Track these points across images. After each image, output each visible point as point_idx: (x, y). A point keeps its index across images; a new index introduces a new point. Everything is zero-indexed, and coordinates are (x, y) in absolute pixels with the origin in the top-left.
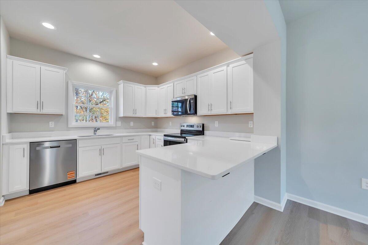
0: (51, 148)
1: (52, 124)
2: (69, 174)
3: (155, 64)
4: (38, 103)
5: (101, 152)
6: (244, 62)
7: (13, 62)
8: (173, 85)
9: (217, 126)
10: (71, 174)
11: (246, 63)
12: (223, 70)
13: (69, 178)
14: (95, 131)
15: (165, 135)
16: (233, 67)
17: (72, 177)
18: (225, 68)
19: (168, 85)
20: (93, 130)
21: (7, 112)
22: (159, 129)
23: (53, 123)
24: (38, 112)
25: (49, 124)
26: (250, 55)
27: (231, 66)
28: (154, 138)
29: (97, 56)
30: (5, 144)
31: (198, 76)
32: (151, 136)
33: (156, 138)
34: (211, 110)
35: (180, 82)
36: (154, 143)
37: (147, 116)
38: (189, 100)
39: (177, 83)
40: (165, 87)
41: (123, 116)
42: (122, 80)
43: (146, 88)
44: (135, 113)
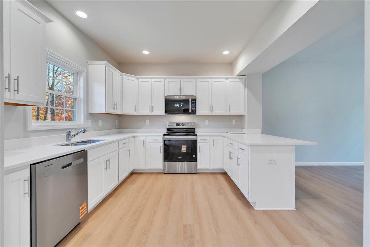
0: (62, 168)
2: (81, 209)
3: (146, 52)
4: (9, 78)
6: (238, 80)
8: (164, 81)
9: (208, 124)
10: (83, 208)
11: (239, 81)
14: (69, 135)
15: (165, 135)
16: (230, 81)
18: (224, 80)
19: (155, 80)
26: (243, 76)
27: (229, 79)
28: (145, 140)
29: (81, 14)
31: (198, 80)
32: (136, 138)
33: (149, 139)
34: (213, 111)
35: (174, 80)
36: (144, 145)
37: (123, 113)
38: (190, 100)
39: (170, 80)
40: (149, 80)
41: (104, 112)
42: (105, 61)
43: (122, 77)
44: (115, 109)
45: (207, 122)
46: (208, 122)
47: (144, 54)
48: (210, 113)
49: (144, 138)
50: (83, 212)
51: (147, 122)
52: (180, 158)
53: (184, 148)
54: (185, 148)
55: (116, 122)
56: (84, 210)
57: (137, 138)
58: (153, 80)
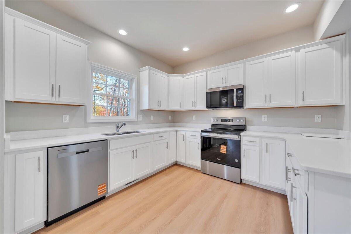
0: (77, 153)
1: (66, 119)
2: (99, 189)
3: (186, 49)
4: (53, 87)
5: (135, 154)
6: (325, 46)
7: (14, 20)
8: (206, 74)
9: (266, 120)
10: (102, 188)
12: (290, 56)
13: (99, 193)
14: (118, 127)
15: (203, 131)
16: (306, 52)
17: (103, 192)
18: (292, 53)
19: (198, 75)
20: (116, 126)
21: (6, 100)
22: (178, 123)
23: (68, 117)
24: (53, 100)
25: (63, 119)
26: (338, 36)
27: (303, 51)
28: (185, 135)
29: (123, 32)
30: (7, 153)
31: (247, 64)
32: (178, 132)
33: (188, 134)
34: (270, 103)
35: (217, 70)
36: (184, 140)
37: (170, 109)
38: (235, 90)
39: (212, 71)
40: (193, 76)
41: (148, 109)
42: (148, 66)
43: (169, 78)
44: (160, 106)
45: (264, 118)
46: (266, 118)
47: (185, 51)
48: (266, 106)
49: (184, 133)
50: (102, 191)
51: (194, 117)
52: (219, 159)
53: (223, 148)
54: (225, 148)
55: (170, 117)
56: (103, 190)
57: (180, 132)
58: (196, 75)
